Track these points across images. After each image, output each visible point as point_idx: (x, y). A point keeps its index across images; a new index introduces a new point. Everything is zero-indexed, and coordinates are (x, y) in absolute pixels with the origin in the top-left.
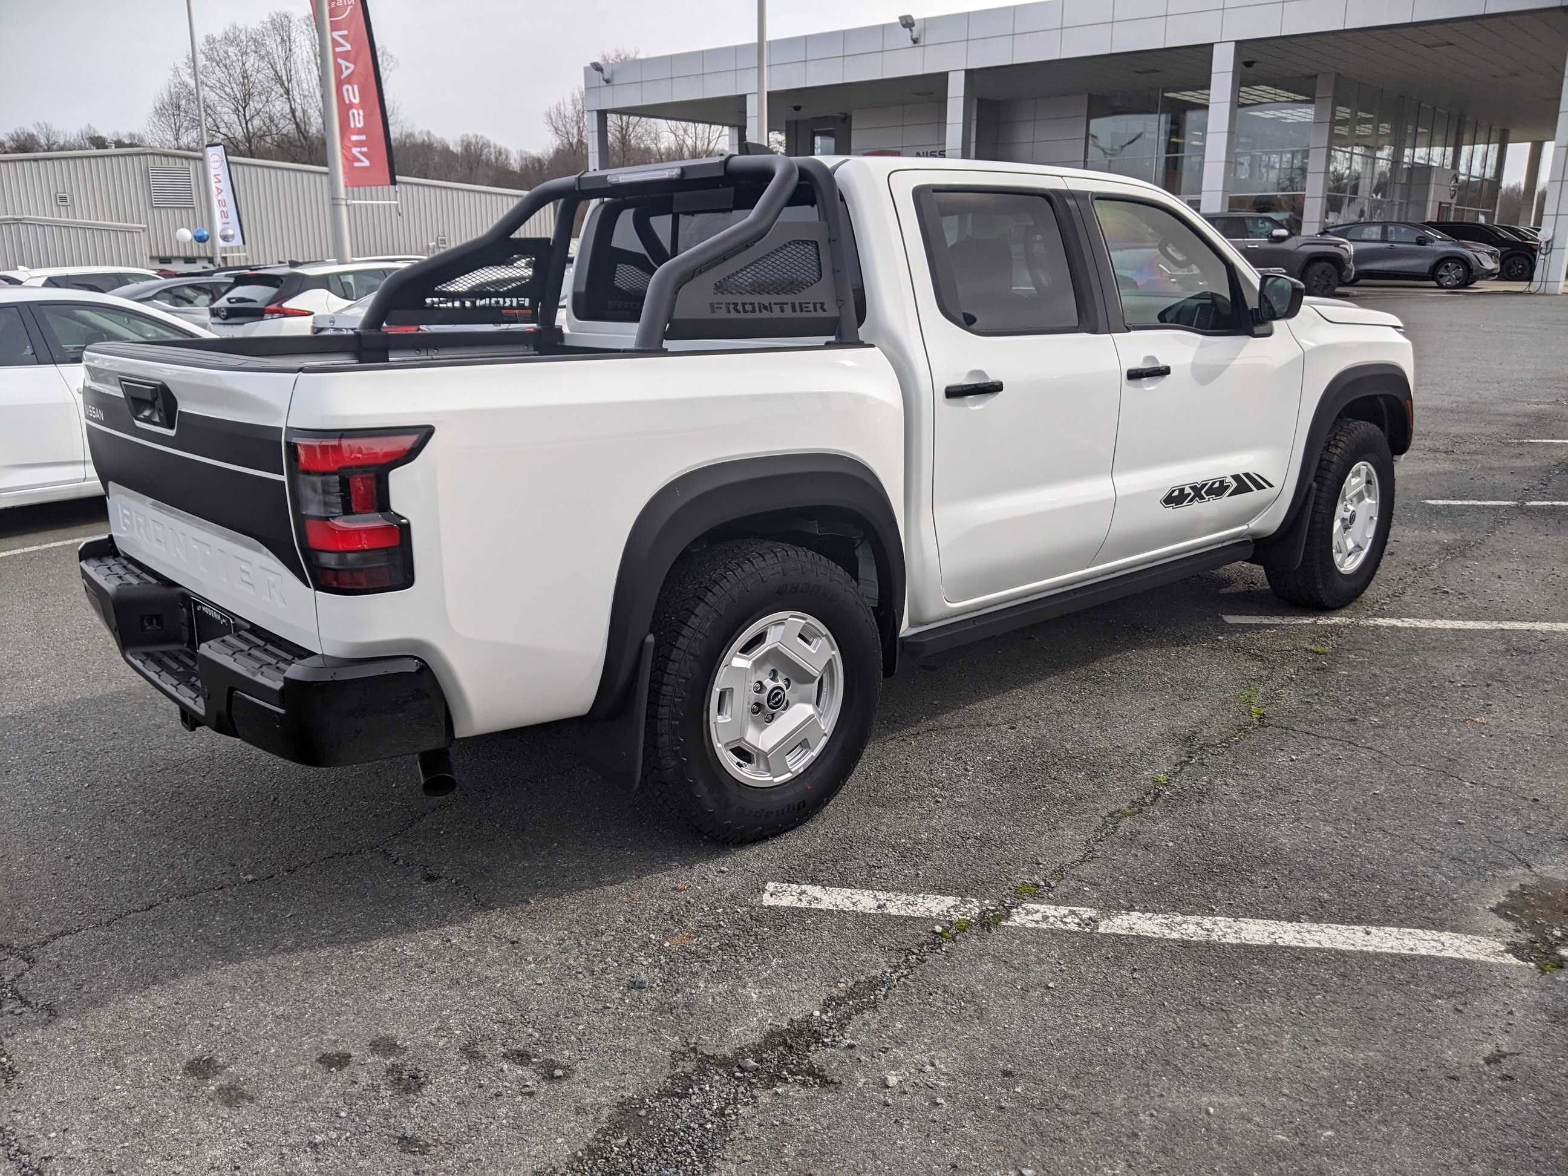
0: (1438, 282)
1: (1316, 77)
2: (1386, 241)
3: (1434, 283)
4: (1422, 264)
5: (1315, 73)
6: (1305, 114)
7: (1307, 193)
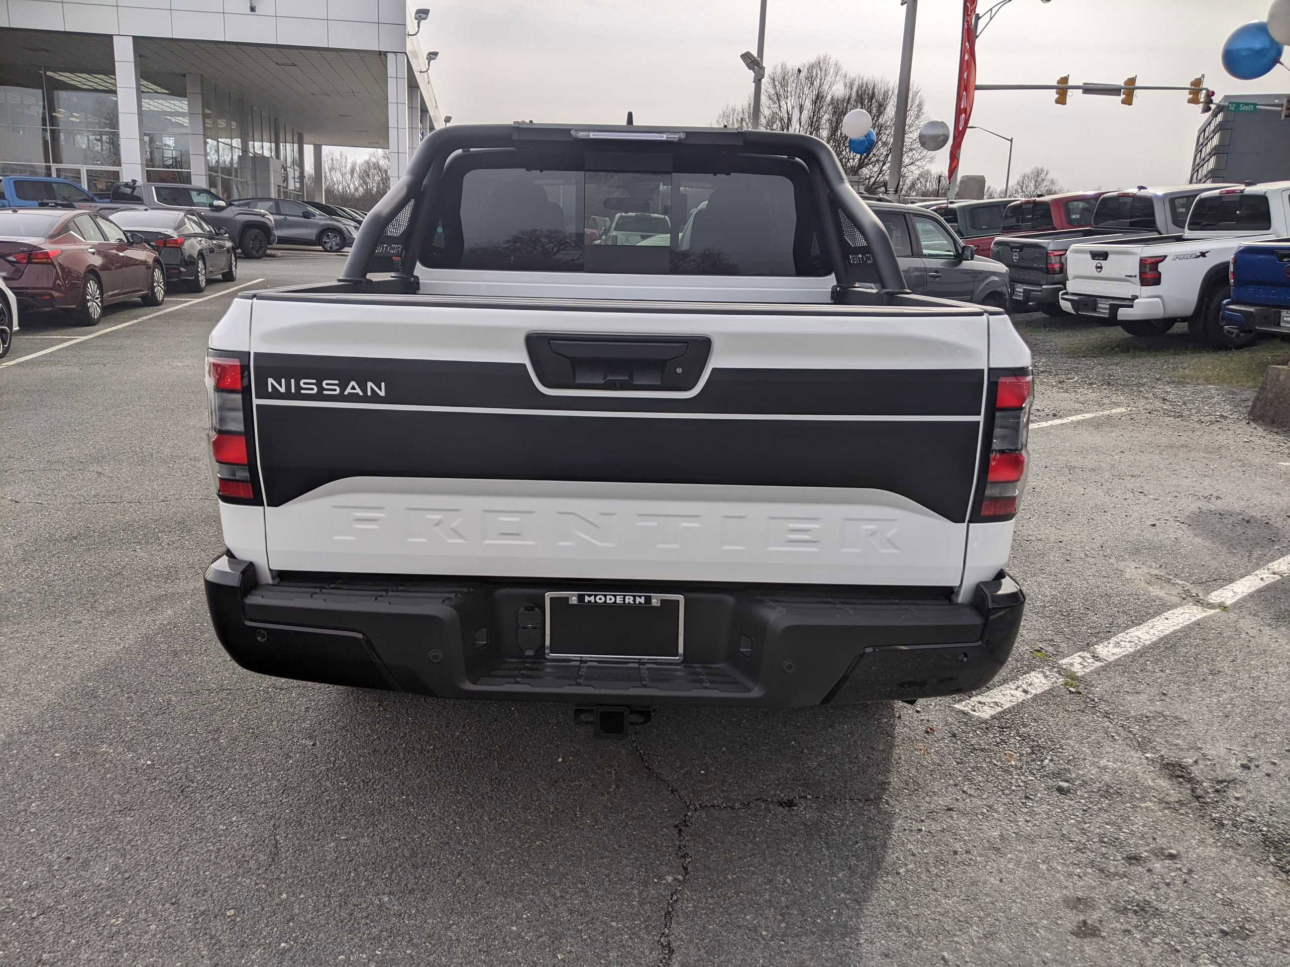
0: (323, 247)
1: (184, 76)
2: (280, 214)
3: (320, 248)
4: (310, 233)
5: (184, 72)
6: (181, 105)
7: (192, 171)
